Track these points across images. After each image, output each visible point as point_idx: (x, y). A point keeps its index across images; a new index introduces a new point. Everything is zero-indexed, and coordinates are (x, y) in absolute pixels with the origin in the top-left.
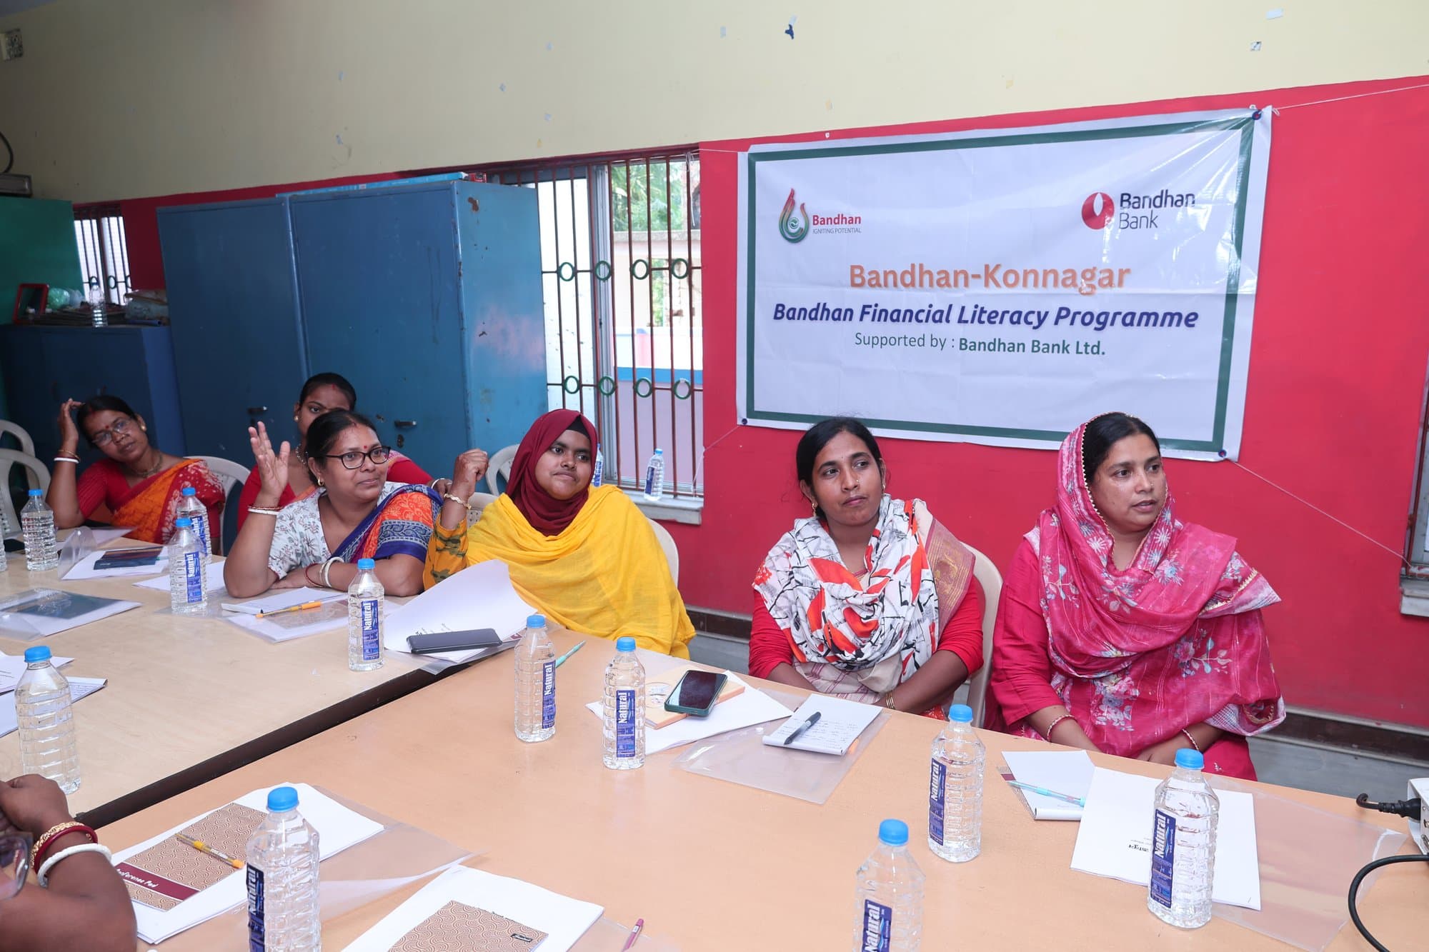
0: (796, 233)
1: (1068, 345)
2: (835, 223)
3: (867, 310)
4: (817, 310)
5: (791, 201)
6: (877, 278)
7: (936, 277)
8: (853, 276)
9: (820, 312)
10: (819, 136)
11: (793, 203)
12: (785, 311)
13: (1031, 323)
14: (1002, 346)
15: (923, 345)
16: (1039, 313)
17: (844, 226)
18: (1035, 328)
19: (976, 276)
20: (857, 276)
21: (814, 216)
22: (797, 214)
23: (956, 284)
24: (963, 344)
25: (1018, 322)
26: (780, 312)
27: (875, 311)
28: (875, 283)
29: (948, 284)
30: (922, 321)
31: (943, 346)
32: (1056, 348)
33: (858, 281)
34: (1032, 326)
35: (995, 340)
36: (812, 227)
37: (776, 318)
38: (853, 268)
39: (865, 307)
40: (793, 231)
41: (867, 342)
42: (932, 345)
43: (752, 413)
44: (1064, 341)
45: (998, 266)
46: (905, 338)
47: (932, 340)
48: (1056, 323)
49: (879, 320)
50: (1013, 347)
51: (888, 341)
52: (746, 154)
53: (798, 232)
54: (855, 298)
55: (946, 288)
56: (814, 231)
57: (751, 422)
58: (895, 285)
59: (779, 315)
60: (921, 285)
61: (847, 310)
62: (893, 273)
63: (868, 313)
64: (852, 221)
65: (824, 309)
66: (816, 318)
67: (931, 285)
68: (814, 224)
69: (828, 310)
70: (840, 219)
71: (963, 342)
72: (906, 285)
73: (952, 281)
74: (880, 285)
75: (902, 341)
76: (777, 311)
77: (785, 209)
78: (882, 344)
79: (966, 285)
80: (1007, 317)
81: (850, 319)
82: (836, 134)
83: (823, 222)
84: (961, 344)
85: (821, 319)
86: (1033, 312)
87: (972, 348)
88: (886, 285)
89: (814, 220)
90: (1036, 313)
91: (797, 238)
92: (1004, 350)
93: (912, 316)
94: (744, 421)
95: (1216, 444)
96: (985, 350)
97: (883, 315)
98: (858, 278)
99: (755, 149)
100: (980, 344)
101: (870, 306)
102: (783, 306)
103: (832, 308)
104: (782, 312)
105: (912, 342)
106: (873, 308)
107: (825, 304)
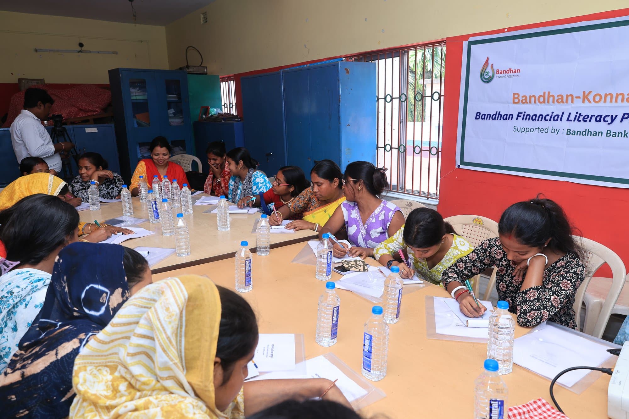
0: (487, 79)
1: (627, 133)
2: (507, 73)
3: (520, 115)
4: (495, 115)
5: (487, 63)
6: (526, 99)
7: (556, 98)
8: (514, 98)
9: (498, 116)
10: (502, 31)
11: (488, 64)
12: (481, 116)
13: (607, 121)
14: (590, 133)
15: (548, 132)
16: (612, 116)
17: (511, 74)
18: (609, 124)
20: (516, 98)
21: (497, 70)
22: (489, 69)
23: (567, 102)
24: (569, 132)
25: (600, 121)
26: (478, 116)
27: (524, 115)
28: (525, 101)
29: (562, 102)
30: (547, 120)
31: (558, 133)
32: (620, 134)
33: (516, 100)
34: (607, 123)
35: (586, 130)
36: (496, 75)
37: (476, 119)
38: (514, 94)
39: (519, 113)
40: (486, 77)
41: (519, 130)
42: (552, 132)
43: (463, 163)
44: (625, 131)
45: (590, 92)
46: (538, 128)
47: (552, 129)
48: (621, 121)
49: (526, 120)
50: (595, 134)
51: (530, 130)
52: (467, 42)
54: (514, 110)
55: (561, 104)
56: (497, 77)
57: (462, 167)
58: (535, 102)
59: (478, 117)
60: (548, 102)
61: (510, 115)
62: (534, 96)
63: (521, 116)
65: (499, 114)
66: (495, 119)
67: (553, 102)
68: (497, 74)
69: (501, 115)
70: (510, 71)
71: (569, 131)
72: (540, 103)
73: (565, 100)
74: (527, 103)
75: (537, 130)
76: (477, 115)
77: (484, 67)
78: (526, 131)
79: (572, 102)
80: (594, 118)
81: (512, 119)
82: (510, 29)
83: (501, 72)
84: (567, 132)
85: (497, 119)
86: (609, 116)
87: (573, 134)
88: (530, 102)
89: (497, 72)
90: (610, 116)
91: (488, 81)
92: (591, 135)
93: (542, 117)
94: (459, 166)
96: (580, 135)
97: (528, 117)
98: (516, 99)
99: (471, 39)
100: (578, 132)
101: (522, 113)
102: (480, 113)
104: (479, 116)
105: (542, 130)
106: (523, 114)
107: (500, 112)
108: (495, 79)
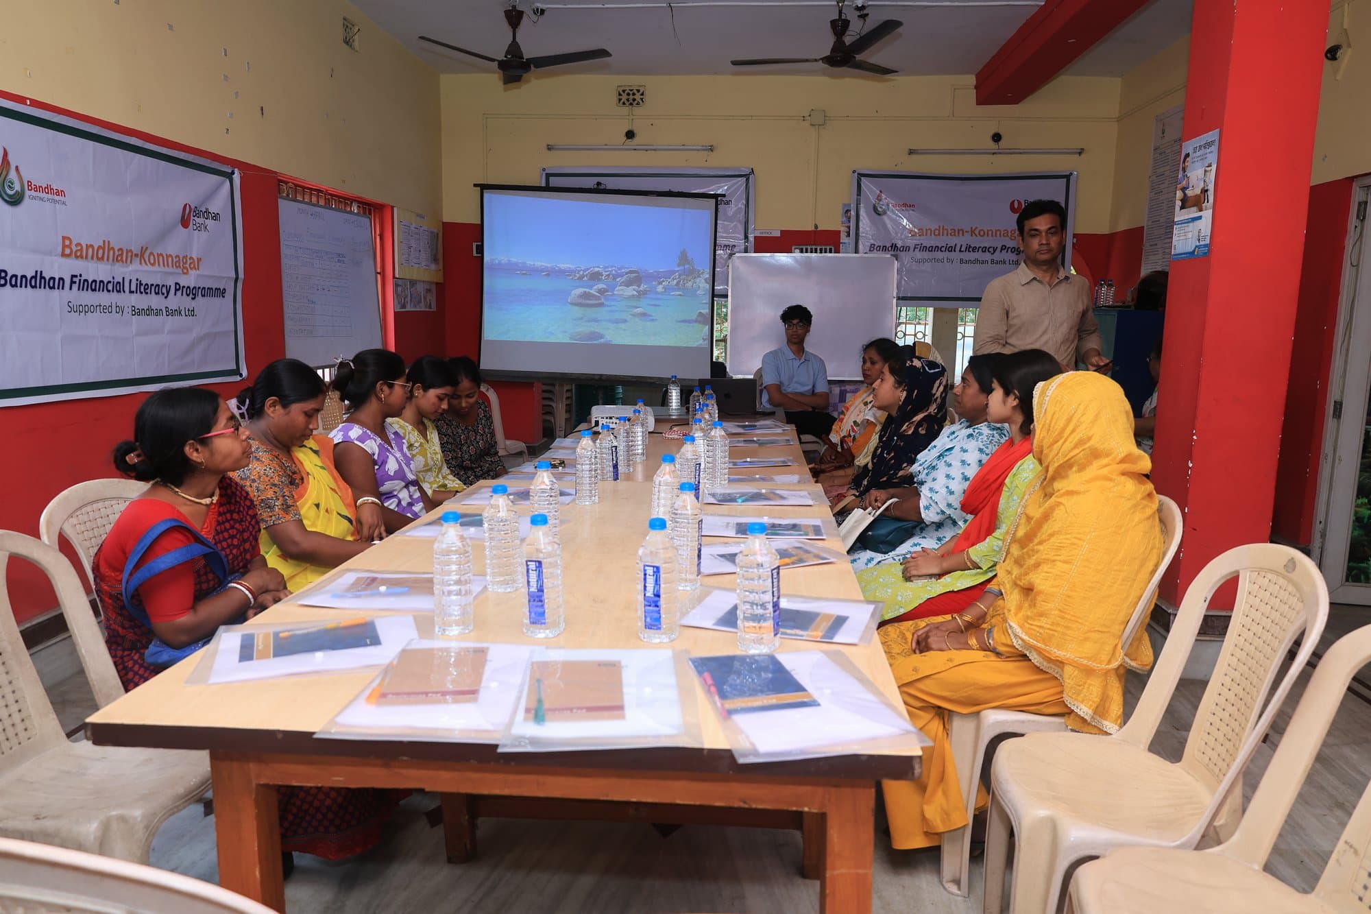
0: (11, 195)
3: (75, 279)
4: (35, 277)
6: (81, 250)
8: (64, 247)
10: (20, 99)
12: (8, 278)
19: (136, 255)
27: (80, 280)
29: (123, 262)
33: (67, 251)
36: (28, 193)
38: (64, 238)
40: (11, 193)
49: (83, 290)
53: (14, 195)
58: (92, 258)
63: (75, 282)
64: (58, 193)
65: (42, 277)
68: (29, 190)
69: (44, 278)
70: (48, 189)
74: (82, 257)
81: (63, 289)
82: (35, 104)
88: (86, 257)
95: (237, 372)
101: (76, 276)
103: (47, 275)
108: (26, 201)
